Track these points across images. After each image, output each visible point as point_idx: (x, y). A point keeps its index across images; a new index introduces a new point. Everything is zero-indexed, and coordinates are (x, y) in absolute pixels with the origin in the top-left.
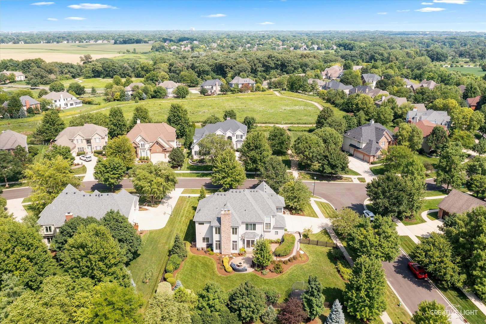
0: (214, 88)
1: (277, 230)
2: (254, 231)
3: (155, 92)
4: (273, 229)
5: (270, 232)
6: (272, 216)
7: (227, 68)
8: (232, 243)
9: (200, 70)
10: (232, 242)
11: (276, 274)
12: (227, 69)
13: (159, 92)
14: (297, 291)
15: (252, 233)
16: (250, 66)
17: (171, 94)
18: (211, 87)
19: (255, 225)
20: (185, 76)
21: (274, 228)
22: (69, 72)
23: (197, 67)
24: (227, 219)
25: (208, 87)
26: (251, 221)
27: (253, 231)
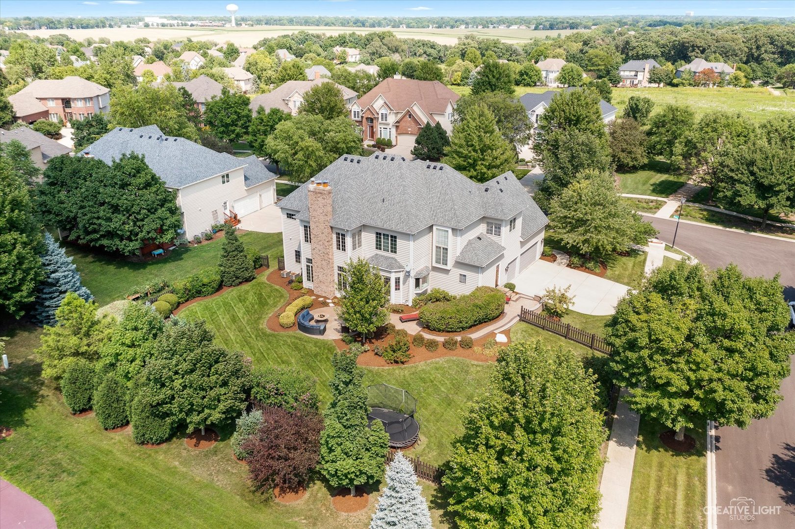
0: (640, 76)
1: (464, 272)
2: (392, 255)
3: (521, 74)
4: (454, 266)
5: (447, 272)
6: (450, 231)
7: (693, 51)
8: (336, 271)
9: (637, 53)
10: (336, 269)
11: (384, 363)
12: (693, 54)
13: (527, 74)
14: (386, 410)
15: (387, 258)
16: (746, 49)
17: (555, 81)
18: (633, 73)
19: (394, 238)
20: (596, 56)
21: (459, 264)
22: (425, 53)
23: (634, 48)
24: (321, 205)
25: (627, 73)
26: (385, 227)
27: (389, 254)
